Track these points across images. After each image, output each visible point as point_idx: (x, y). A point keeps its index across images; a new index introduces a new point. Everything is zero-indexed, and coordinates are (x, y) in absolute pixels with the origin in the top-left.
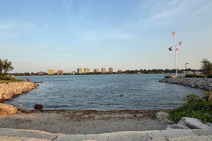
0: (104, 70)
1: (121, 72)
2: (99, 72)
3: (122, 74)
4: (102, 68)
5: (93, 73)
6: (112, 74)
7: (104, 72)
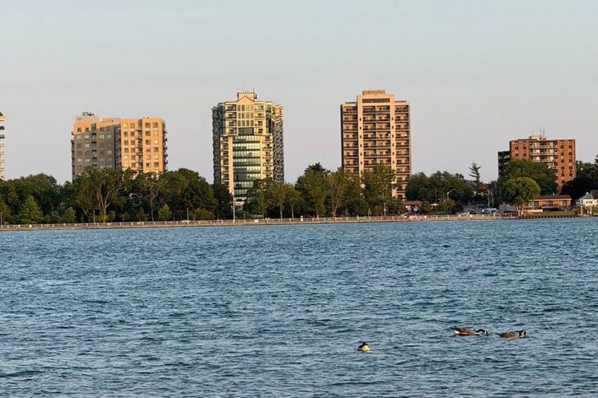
0: (258, 146)
1: (565, 176)
2: (165, 175)
3: (576, 211)
4: (219, 113)
5: (68, 191)
6: (394, 210)
7: (261, 171)
